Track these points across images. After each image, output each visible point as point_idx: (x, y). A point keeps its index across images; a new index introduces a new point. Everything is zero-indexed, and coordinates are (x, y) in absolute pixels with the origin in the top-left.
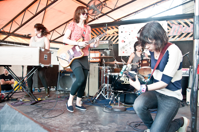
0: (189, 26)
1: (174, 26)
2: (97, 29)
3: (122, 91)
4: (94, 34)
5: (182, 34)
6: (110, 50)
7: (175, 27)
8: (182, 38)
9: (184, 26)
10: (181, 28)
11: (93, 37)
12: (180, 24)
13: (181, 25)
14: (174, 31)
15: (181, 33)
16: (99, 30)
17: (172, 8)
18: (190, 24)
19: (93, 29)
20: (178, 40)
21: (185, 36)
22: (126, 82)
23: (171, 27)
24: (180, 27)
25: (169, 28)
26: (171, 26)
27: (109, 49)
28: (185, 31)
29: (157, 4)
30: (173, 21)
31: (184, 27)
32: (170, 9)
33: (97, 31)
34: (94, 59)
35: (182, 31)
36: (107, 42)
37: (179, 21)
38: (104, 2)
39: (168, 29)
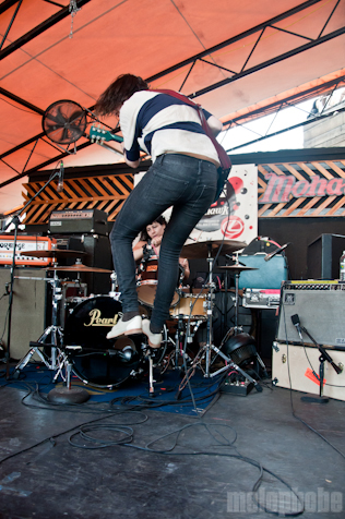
0: (310, 181)
1: (273, 180)
2: (80, 180)
3: (79, 347)
4: (70, 192)
5: (294, 199)
6: (95, 236)
7: (277, 181)
8: (292, 211)
9: (297, 180)
10: (291, 183)
11: (70, 200)
12: (288, 173)
13: (290, 177)
14: (274, 190)
15: (291, 197)
16: (83, 183)
17: (274, 134)
18: (312, 174)
19: (70, 181)
20: (284, 214)
21: (301, 206)
22: (95, 322)
23: (267, 182)
24: (289, 182)
25: (263, 184)
26: (266, 178)
27: (94, 233)
28: (302, 192)
29: (238, 122)
30: (272, 166)
31: (298, 183)
32: (268, 136)
33: (80, 185)
34: (36, 259)
35: (293, 192)
36: (90, 215)
37: (287, 166)
38: (92, 109)
39: (259, 186)
